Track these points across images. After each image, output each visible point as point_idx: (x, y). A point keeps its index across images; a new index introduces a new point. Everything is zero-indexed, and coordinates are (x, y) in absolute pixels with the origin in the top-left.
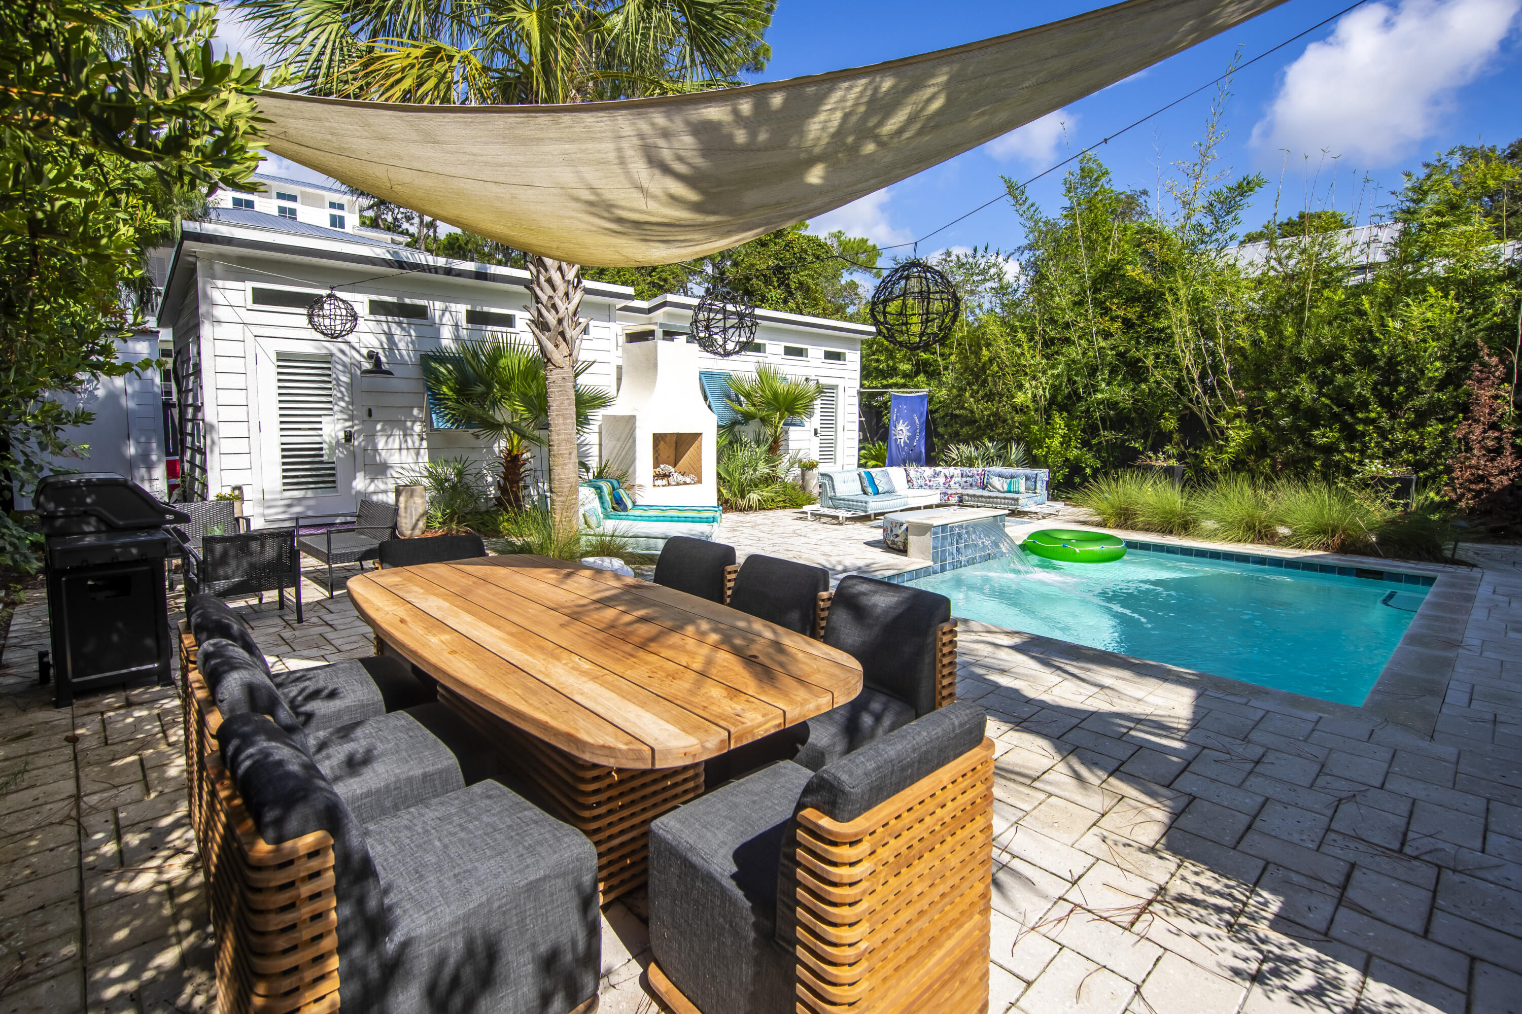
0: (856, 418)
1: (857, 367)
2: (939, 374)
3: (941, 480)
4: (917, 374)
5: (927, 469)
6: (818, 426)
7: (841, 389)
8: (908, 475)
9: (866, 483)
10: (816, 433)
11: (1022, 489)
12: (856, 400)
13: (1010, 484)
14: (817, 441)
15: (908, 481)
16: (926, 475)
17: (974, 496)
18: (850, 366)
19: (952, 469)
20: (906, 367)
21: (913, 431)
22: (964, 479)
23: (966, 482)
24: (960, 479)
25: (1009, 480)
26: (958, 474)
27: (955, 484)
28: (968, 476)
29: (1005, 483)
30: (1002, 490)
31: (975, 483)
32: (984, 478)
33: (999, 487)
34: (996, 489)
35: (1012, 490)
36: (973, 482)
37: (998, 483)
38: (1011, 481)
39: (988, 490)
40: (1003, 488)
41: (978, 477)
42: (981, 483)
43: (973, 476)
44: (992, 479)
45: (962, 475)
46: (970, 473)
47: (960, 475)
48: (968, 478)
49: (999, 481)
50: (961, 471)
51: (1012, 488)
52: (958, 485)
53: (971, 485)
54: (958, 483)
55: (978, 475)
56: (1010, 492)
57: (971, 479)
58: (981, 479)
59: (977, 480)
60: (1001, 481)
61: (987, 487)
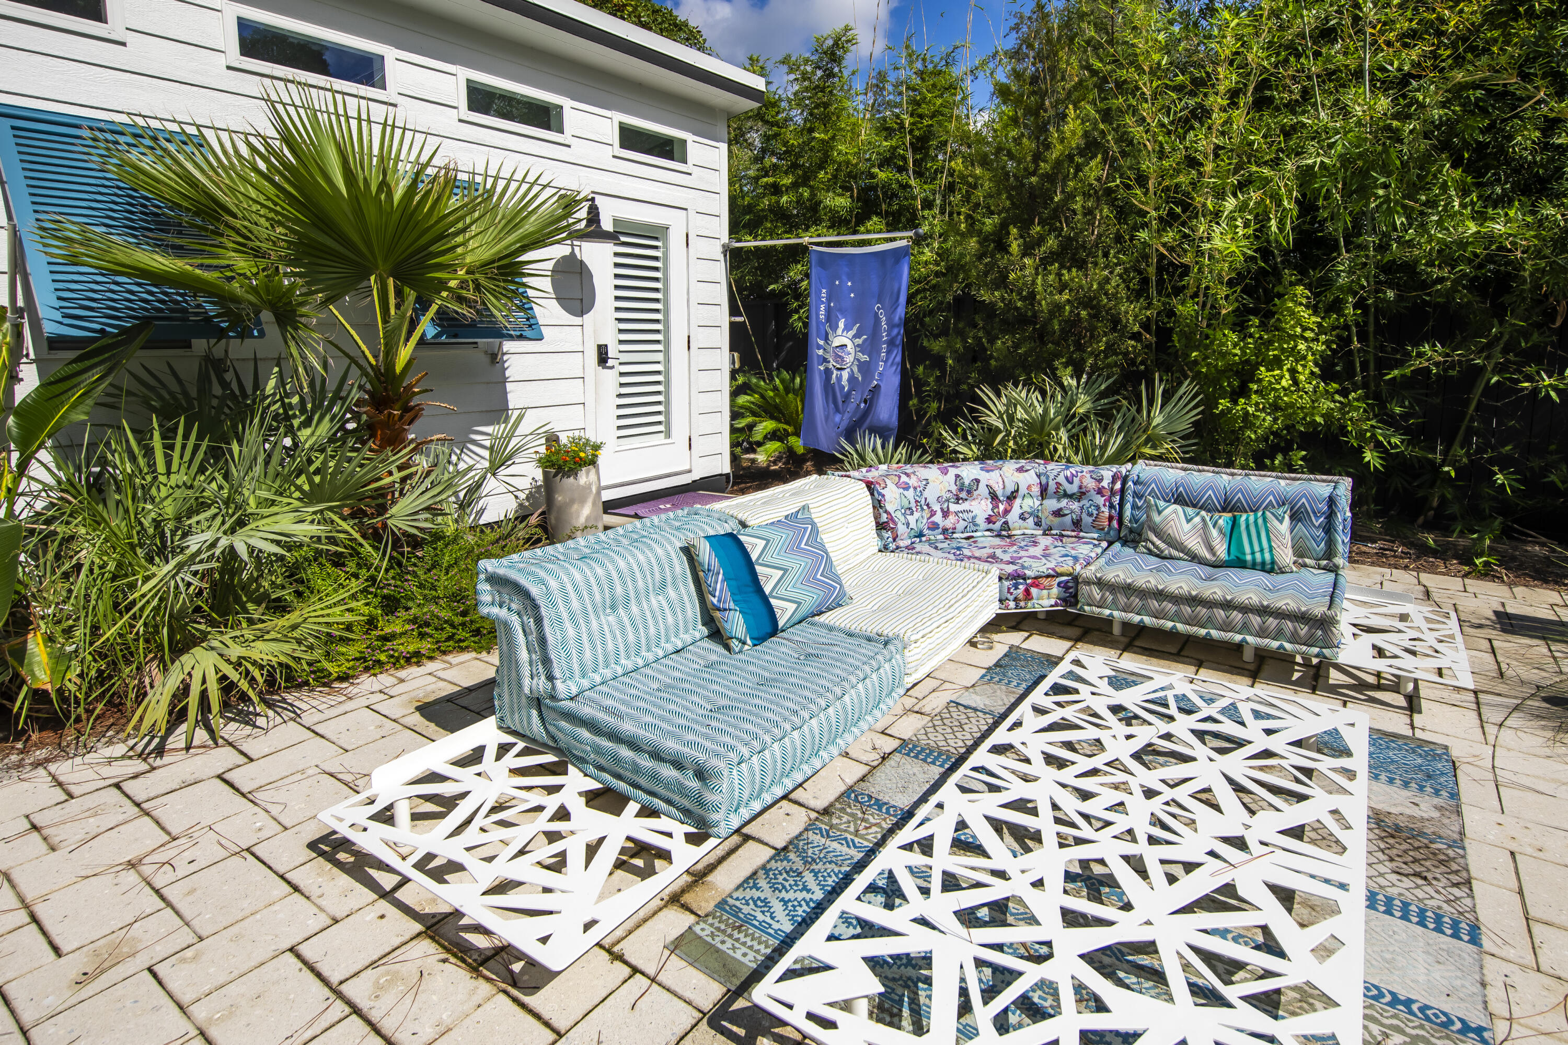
0: (723, 317)
1: (720, 182)
2: (914, 216)
3: (980, 508)
4: (862, 219)
5: (932, 472)
6: (610, 339)
7: (676, 239)
8: (878, 505)
9: (720, 590)
10: (603, 357)
11: (1286, 556)
12: (719, 271)
13: (1233, 532)
14: (610, 379)
15: (881, 527)
16: (931, 494)
17: (1128, 589)
18: (699, 178)
19: (1010, 467)
20: (839, 202)
21: (870, 347)
22: (1052, 504)
23: (1058, 513)
24: (1037, 503)
25: (1224, 520)
26: (1029, 487)
27: (1024, 519)
28: (1066, 495)
29: (1215, 533)
30: (1208, 556)
31: (1090, 520)
32: (1122, 504)
33: (1194, 543)
34: (1180, 547)
35: (1249, 558)
36: (1084, 516)
37: (1187, 527)
38: (1234, 523)
39: (1150, 553)
40: (1211, 549)
41: (1100, 500)
42: (1111, 518)
43: (1081, 494)
44: (1160, 513)
45: (1044, 492)
46: (1071, 483)
47: (1036, 490)
48: (1064, 503)
49: (1188, 521)
50: (1039, 476)
51: (1247, 549)
52: (1031, 521)
53: (1077, 524)
54: (1031, 514)
55: (1100, 492)
56: (1239, 563)
57: (1075, 506)
58: (1112, 506)
59: (1098, 508)
60: (1197, 520)
61: (1147, 540)
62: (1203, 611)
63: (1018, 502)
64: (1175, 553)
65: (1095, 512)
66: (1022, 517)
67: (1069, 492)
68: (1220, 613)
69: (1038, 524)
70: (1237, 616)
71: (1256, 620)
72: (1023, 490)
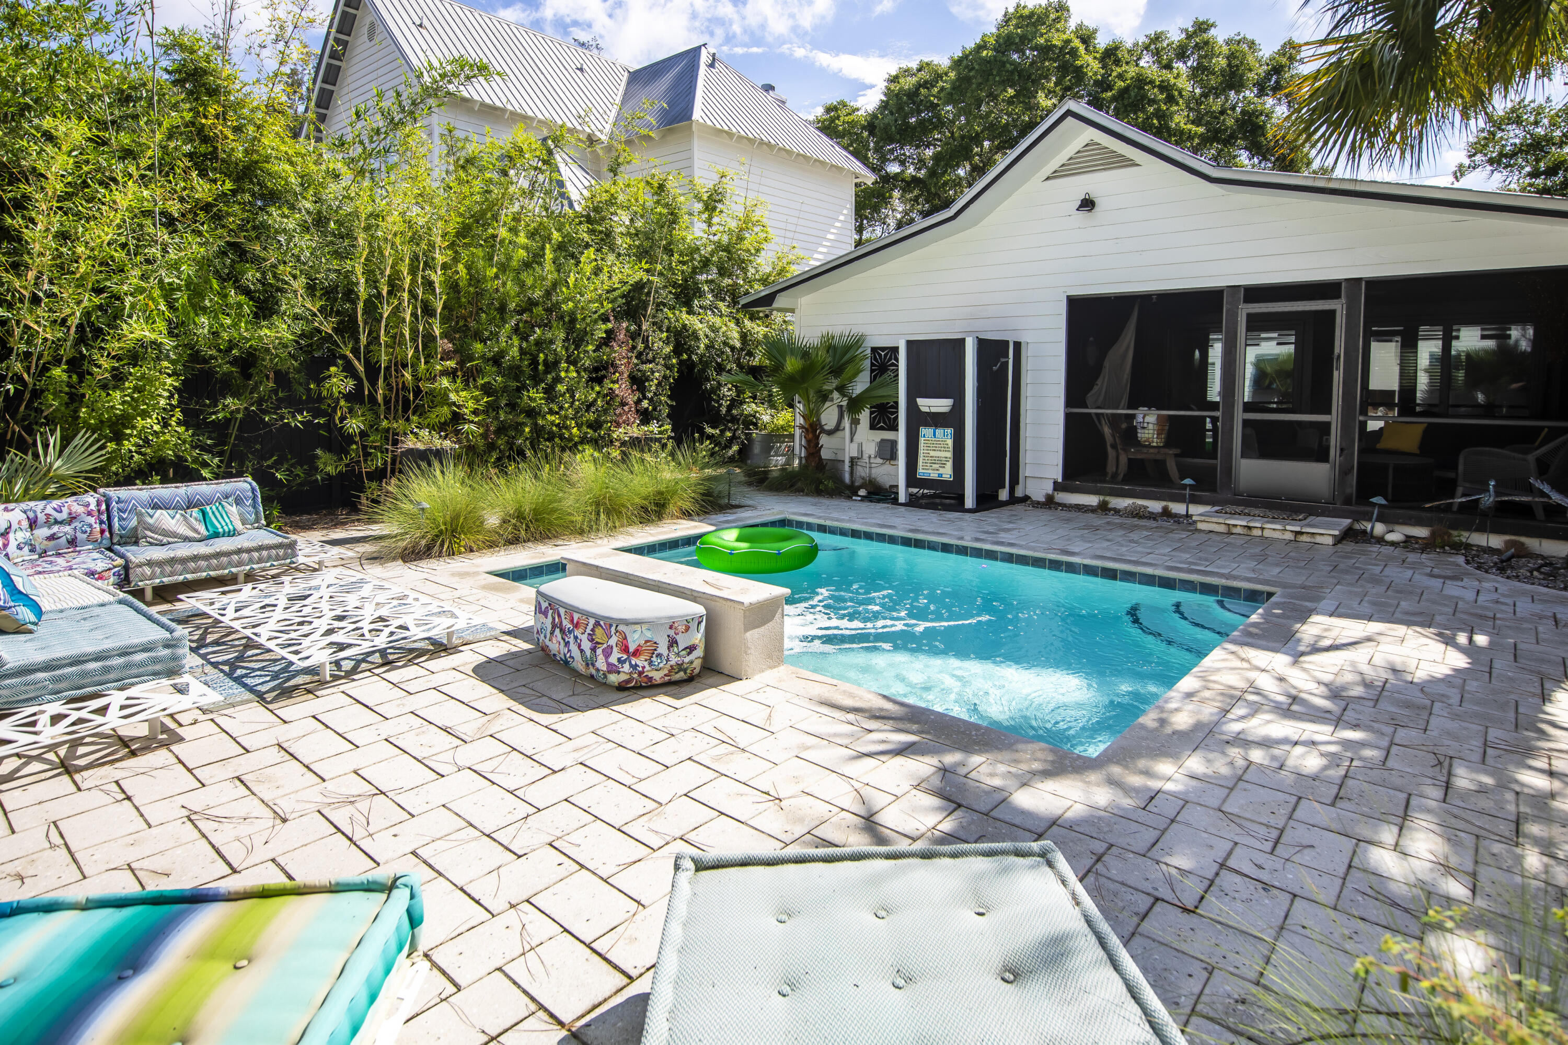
13: (205, 518)
22: (43, 532)
23: (52, 538)
24: (28, 534)
25: (195, 512)
26: (19, 522)
27: (21, 549)
28: (56, 522)
29: (192, 520)
30: (196, 535)
31: (85, 536)
32: (109, 518)
33: (183, 530)
34: (174, 535)
35: (221, 530)
36: (79, 535)
37: (174, 522)
38: (204, 513)
39: (151, 544)
40: (196, 531)
41: (92, 520)
42: (102, 532)
43: (72, 518)
44: (152, 517)
45: (33, 524)
46: (61, 512)
47: (25, 524)
48: (55, 529)
49: (173, 518)
50: (25, 512)
51: (219, 526)
52: (26, 549)
53: (72, 542)
54: (25, 544)
55: (90, 514)
56: (216, 535)
57: (67, 529)
58: (102, 522)
59: (90, 526)
60: (178, 516)
61: (145, 537)
62: (225, 560)
63: (11, 536)
64: (171, 540)
65: (88, 530)
66: (19, 548)
67: (59, 519)
68: (235, 557)
69: (32, 550)
70: (245, 556)
71: (256, 555)
72: (15, 526)
